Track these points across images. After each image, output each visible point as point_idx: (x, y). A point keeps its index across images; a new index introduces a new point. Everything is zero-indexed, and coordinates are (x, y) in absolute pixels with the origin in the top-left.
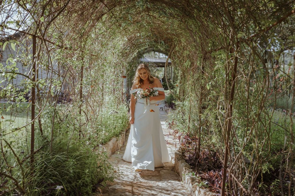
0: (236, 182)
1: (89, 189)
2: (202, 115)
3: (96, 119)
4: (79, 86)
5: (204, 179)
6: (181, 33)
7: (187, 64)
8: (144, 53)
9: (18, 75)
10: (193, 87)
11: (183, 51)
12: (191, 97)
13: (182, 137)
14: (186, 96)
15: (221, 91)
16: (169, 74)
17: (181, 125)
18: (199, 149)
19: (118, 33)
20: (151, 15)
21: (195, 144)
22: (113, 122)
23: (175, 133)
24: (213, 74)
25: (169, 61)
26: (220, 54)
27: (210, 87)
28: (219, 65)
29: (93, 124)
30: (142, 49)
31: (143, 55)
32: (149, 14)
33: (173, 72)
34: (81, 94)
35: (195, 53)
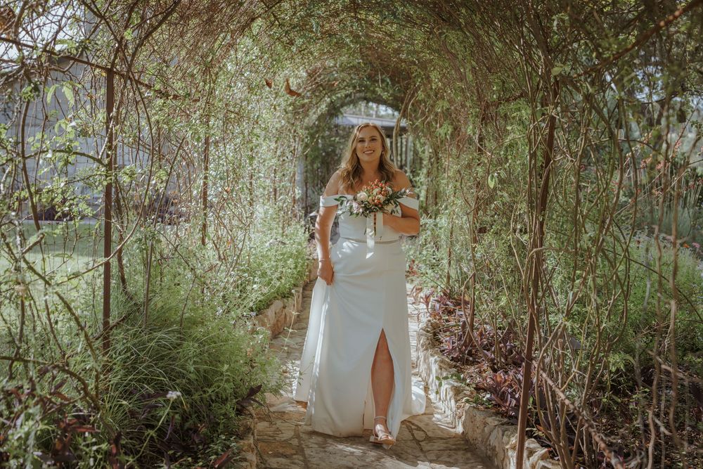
0: (551, 387)
1: (229, 408)
2: (478, 247)
3: (238, 257)
4: (202, 181)
5: (483, 389)
6: (431, 61)
7: (444, 130)
8: (342, 106)
9: (79, 156)
10: (458, 184)
11: (435, 102)
12: (454, 208)
13: (432, 299)
14: (441, 206)
15: (519, 192)
16: (401, 155)
17: (430, 271)
18: (472, 326)
19: (286, 59)
20: (363, 20)
21: (462, 313)
22: (275, 264)
23: (416, 289)
24: (502, 153)
25: (402, 125)
26: (519, 110)
27: (495, 182)
28: (515, 133)
29: (231, 269)
30: (339, 95)
31: (341, 110)
32: (357, 17)
33: (411, 150)
34: (205, 199)
35: (463, 106)
